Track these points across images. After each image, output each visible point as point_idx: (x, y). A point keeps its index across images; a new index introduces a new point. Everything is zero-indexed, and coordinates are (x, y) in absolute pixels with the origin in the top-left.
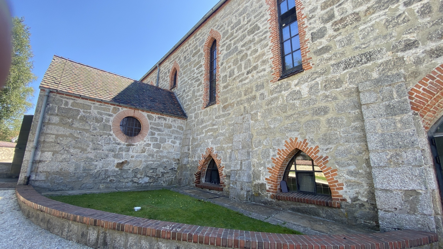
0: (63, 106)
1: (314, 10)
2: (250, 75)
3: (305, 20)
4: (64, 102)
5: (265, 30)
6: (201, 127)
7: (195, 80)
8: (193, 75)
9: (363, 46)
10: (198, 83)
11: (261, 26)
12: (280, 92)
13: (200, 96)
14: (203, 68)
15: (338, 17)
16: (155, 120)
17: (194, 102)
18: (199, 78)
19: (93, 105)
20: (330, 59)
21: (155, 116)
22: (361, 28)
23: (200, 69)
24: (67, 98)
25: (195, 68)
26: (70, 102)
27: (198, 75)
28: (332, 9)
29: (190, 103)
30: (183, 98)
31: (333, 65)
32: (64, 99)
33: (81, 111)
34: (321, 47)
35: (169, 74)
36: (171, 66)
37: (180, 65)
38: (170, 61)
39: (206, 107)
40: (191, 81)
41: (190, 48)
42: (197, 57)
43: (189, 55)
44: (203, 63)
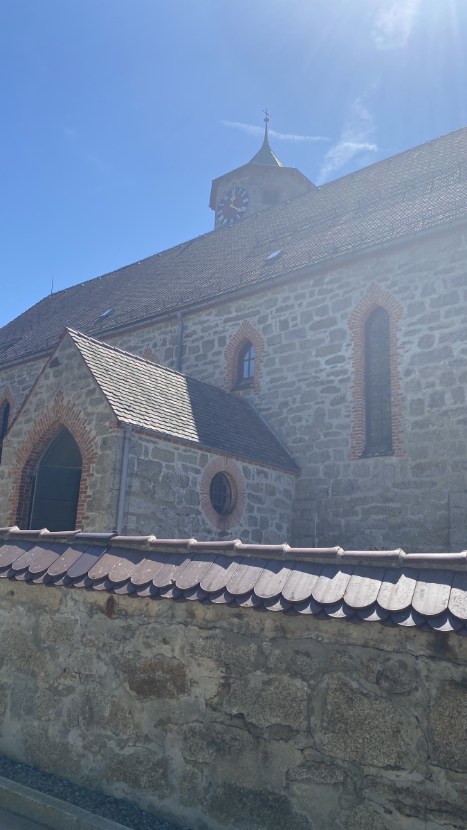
6: (348, 498)
7: (321, 388)
8: (314, 374)
10: (332, 396)
13: (343, 427)
14: (349, 366)
16: (253, 479)
17: (322, 437)
18: (336, 384)
19: (175, 451)
23: (339, 365)
24: (148, 441)
25: (322, 360)
26: (151, 446)
27: (332, 378)
29: (307, 438)
30: (282, 422)
32: (144, 443)
33: (164, 464)
35: (224, 349)
36: (232, 331)
37: (265, 338)
38: (226, 316)
39: (360, 457)
40: (308, 385)
41: (300, 305)
42: (327, 334)
43: (298, 321)
44: (347, 352)
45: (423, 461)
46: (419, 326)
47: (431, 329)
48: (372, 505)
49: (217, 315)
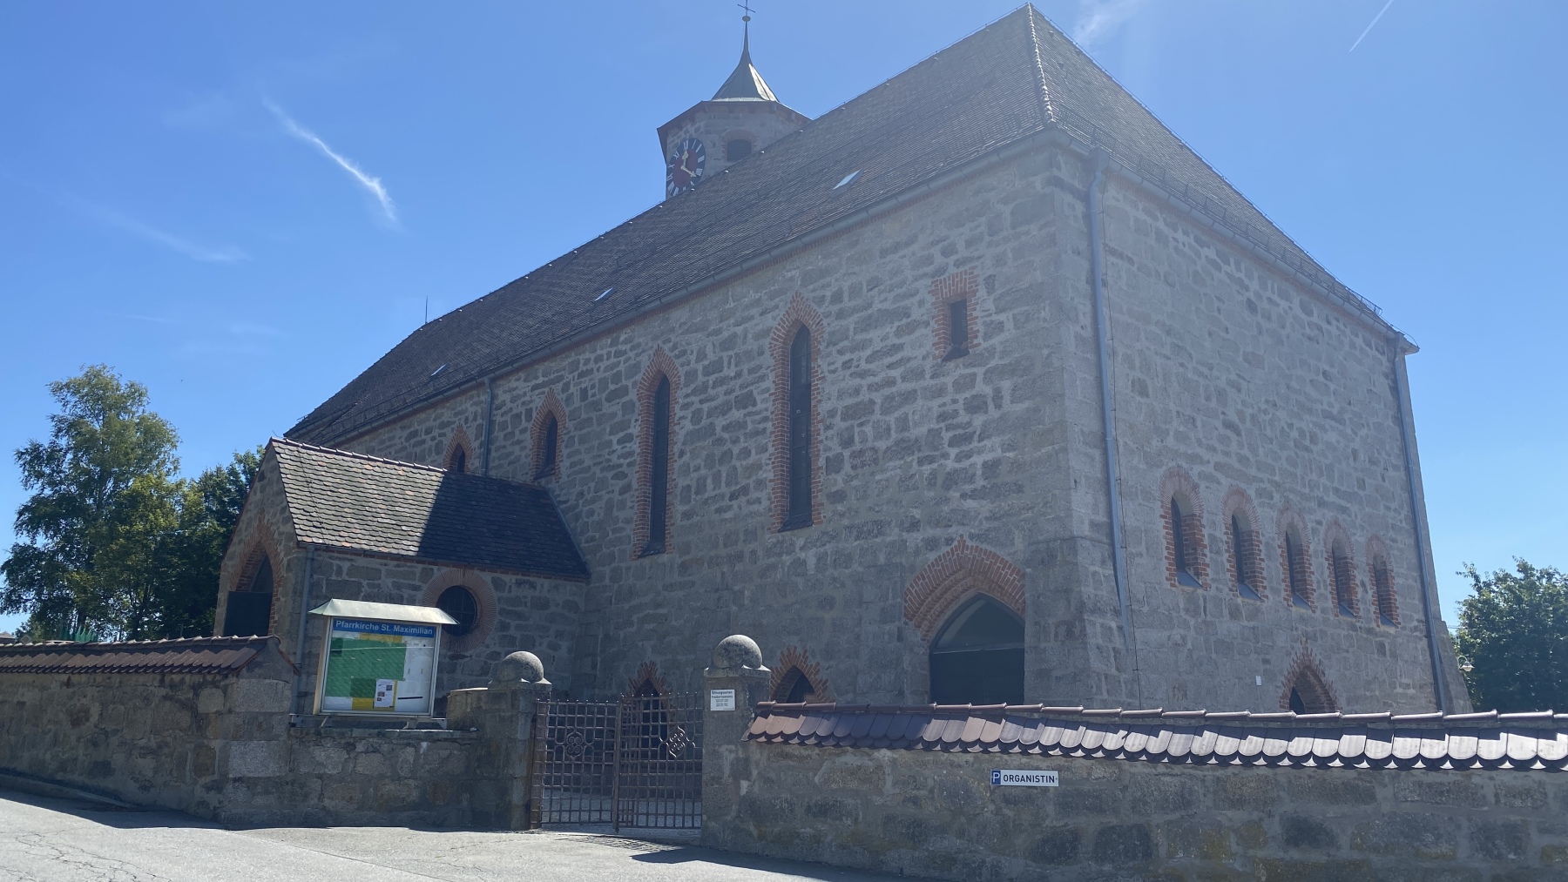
0: (334, 578)
1: (832, 413)
2: (735, 503)
3: (821, 426)
4: (335, 568)
5: (764, 414)
6: (626, 606)
7: (613, 473)
8: (607, 457)
9: (877, 509)
10: (621, 483)
11: (759, 398)
12: (780, 555)
13: (628, 521)
14: (635, 446)
15: (857, 447)
16: (510, 591)
17: (610, 534)
18: (624, 469)
19: (383, 569)
20: (842, 515)
21: (509, 578)
22: (878, 477)
23: (628, 445)
24: (340, 559)
25: (615, 439)
26: (346, 565)
27: (622, 461)
28: (852, 426)
29: (597, 535)
30: (577, 517)
31: (846, 527)
32: (335, 562)
33: (365, 583)
34: (834, 489)
35: (530, 425)
36: (538, 402)
37: (567, 410)
38: (534, 382)
39: (640, 557)
40: (602, 470)
41: (598, 370)
42: (620, 406)
43: (596, 390)
44: (635, 430)
45: (686, 558)
46: (693, 398)
47: (701, 402)
48: (645, 613)
49: (525, 381)
